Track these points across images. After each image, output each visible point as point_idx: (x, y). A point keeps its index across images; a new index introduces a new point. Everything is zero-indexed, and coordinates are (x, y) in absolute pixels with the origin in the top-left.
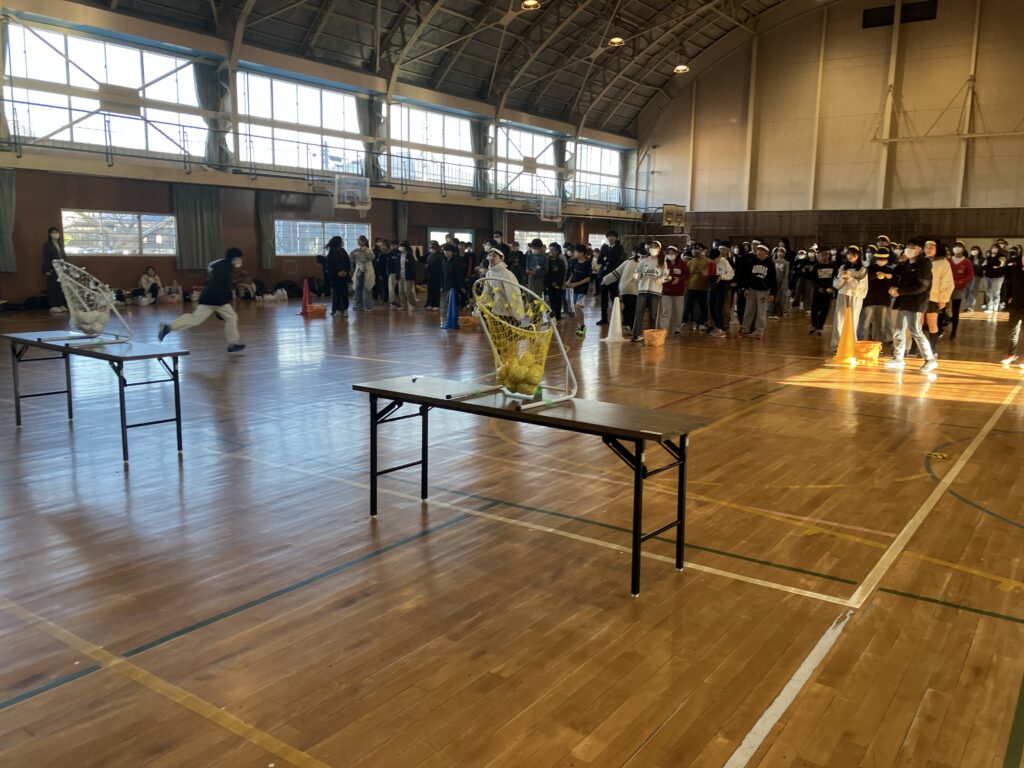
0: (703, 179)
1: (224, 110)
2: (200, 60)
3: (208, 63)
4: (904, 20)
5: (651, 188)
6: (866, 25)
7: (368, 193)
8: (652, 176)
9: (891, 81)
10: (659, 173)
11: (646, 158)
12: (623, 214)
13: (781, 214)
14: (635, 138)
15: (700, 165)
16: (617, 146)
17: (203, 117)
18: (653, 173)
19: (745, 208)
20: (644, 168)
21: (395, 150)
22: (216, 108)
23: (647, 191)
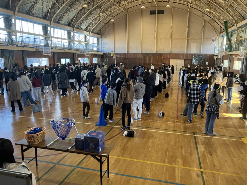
0: (117, 45)
1: (12, 30)
2: (5, 16)
3: (7, 17)
4: (158, 14)
5: (105, 47)
6: (150, 14)
7: (50, 51)
8: (105, 44)
9: (156, 26)
10: (107, 43)
11: (103, 40)
12: (98, 53)
13: (135, 54)
14: (101, 35)
15: (116, 42)
16: (96, 37)
17: (6, 31)
18: (105, 43)
19: (127, 53)
20: (103, 42)
21: (53, 39)
22: (9, 29)
23: (104, 47)
